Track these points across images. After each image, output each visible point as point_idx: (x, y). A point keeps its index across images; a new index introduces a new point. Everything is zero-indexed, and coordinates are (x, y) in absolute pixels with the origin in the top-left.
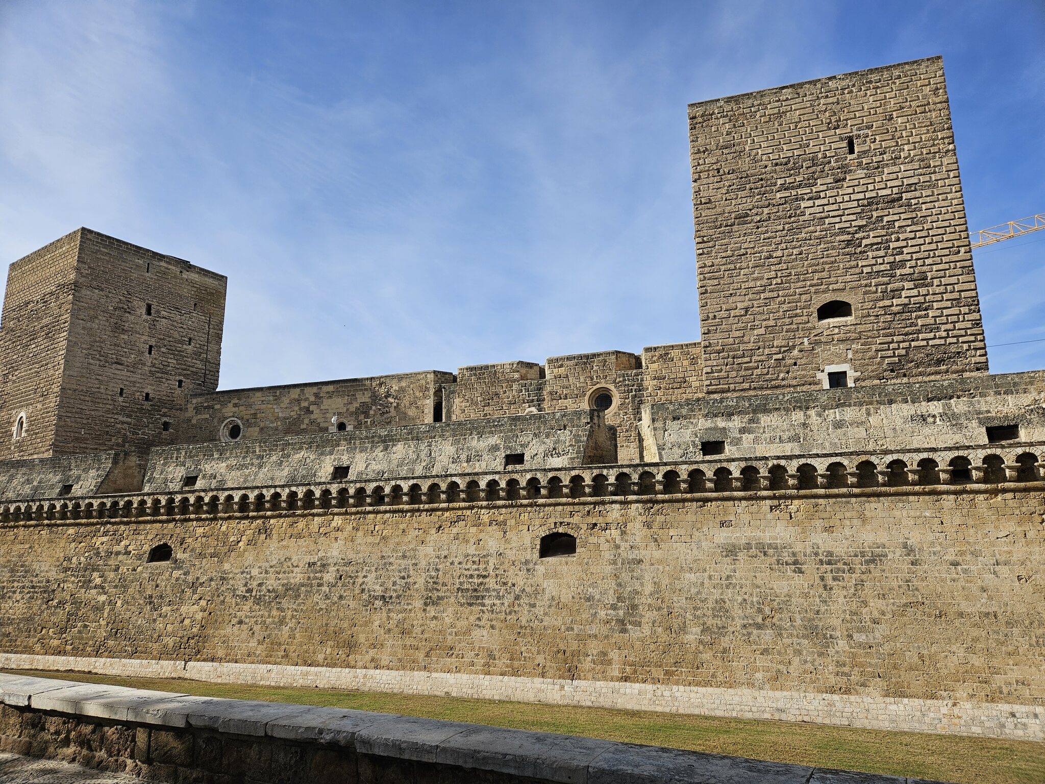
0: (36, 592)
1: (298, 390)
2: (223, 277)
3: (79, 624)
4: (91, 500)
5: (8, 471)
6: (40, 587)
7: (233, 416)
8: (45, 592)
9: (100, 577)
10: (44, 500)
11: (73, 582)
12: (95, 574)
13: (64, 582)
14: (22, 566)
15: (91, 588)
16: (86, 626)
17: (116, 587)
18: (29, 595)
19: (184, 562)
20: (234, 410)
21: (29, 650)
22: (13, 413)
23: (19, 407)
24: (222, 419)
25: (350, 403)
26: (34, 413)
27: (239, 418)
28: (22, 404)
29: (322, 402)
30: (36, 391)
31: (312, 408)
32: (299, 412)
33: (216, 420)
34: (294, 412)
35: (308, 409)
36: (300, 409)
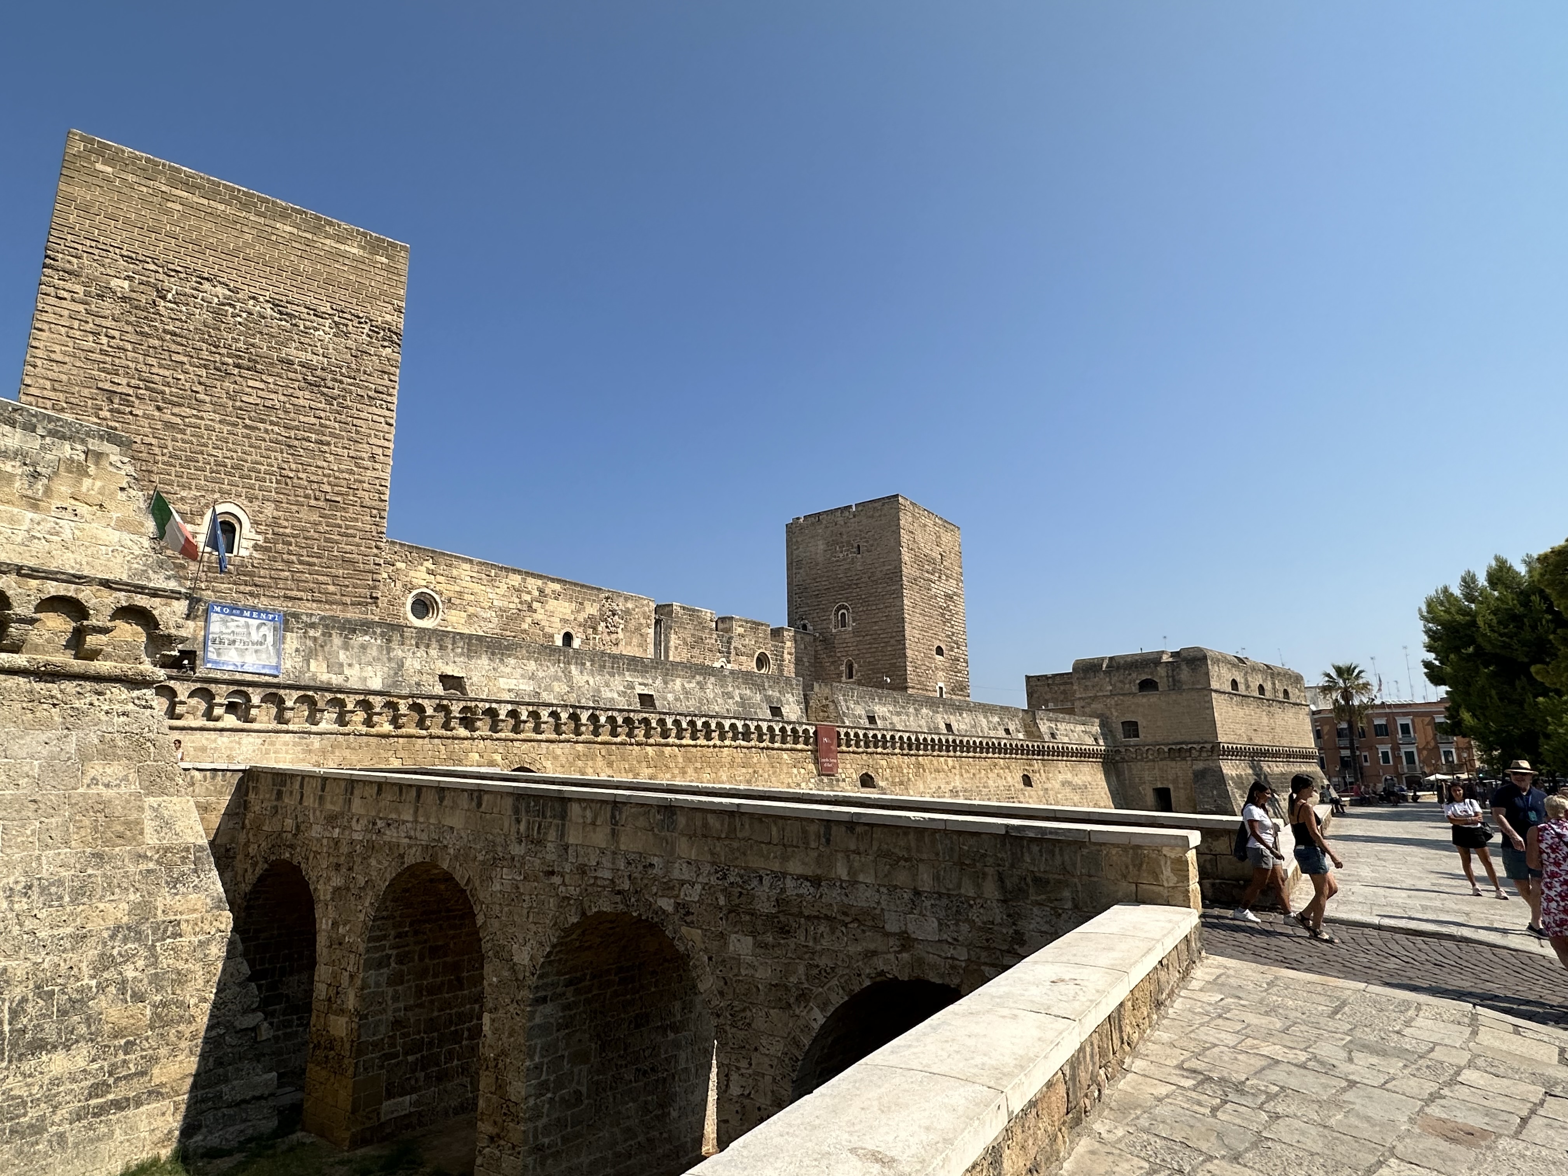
7: (427, 587)
20: (427, 577)
22: (184, 493)
23: (213, 491)
24: (409, 586)
25: (578, 612)
26: (287, 520)
27: (436, 592)
28: (226, 487)
29: (547, 602)
30: (288, 480)
31: (535, 605)
32: (519, 606)
33: (399, 584)
34: (513, 604)
35: (530, 605)
36: (521, 602)
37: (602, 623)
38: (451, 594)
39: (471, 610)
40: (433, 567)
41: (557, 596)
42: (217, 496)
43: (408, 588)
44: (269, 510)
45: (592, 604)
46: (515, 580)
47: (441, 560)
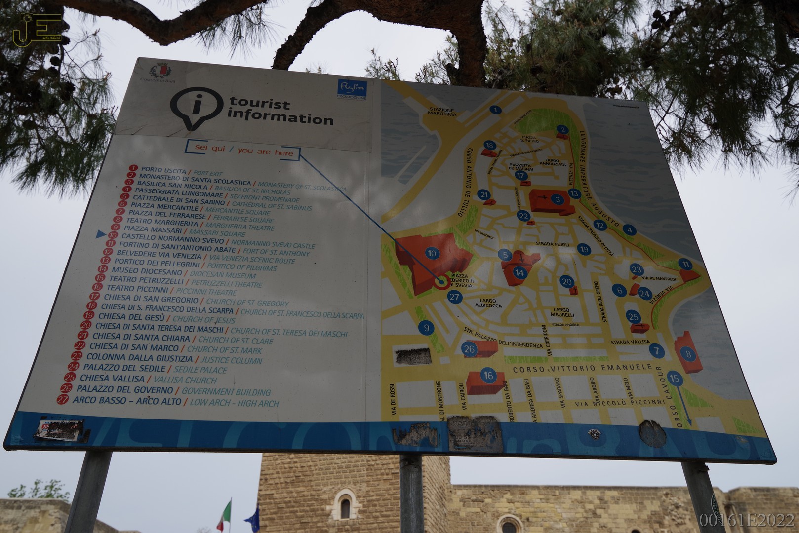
1: (579, 492)
7: (509, 513)
20: (508, 505)
22: (325, 489)
23: (338, 484)
24: (496, 514)
25: (640, 511)
26: (373, 491)
27: (516, 515)
28: (343, 480)
29: (609, 507)
30: (372, 467)
31: (598, 511)
32: (585, 515)
33: (489, 514)
34: (580, 514)
35: (594, 513)
36: (586, 512)
37: (667, 517)
38: (528, 515)
39: (547, 524)
40: (511, 497)
41: (617, 501)
42: (339, 486)
43: (496, 515)
44: (365, 487)
45: (652, 502)
46: (577, 494)
47: (516, 491)
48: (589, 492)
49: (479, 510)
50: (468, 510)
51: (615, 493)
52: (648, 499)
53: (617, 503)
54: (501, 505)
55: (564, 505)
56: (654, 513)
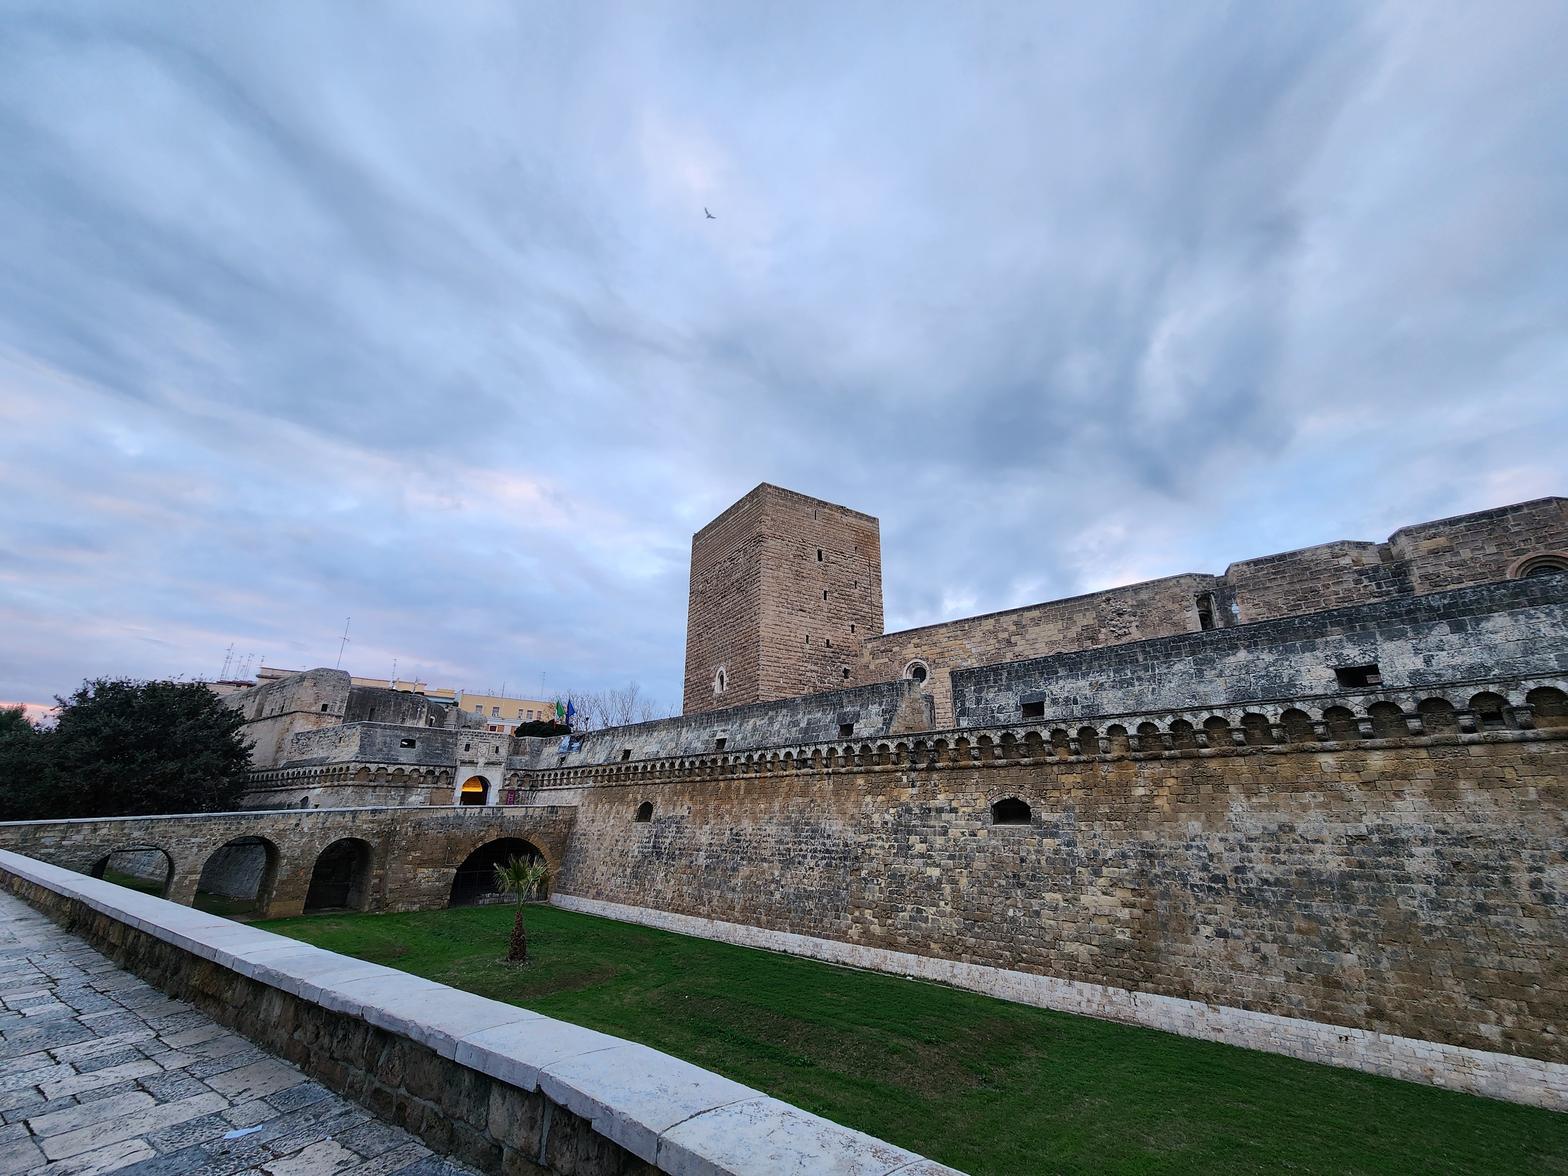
0: (834, 859)
1: (992, 621)
2: (875, 519)
3: (909, 907)
4: (885, 742)
5: (767, 714)
6: (837, 852)
7: (916, 658)
8: (845, 859)
9: (921, 842)
10: (821, 743)
11: (883, 847)
12: (913, 839)
13: (871, 847)
14: (807, 824)
15: (913, 857)
16: (919, 911)
17: (951, 857)
18: (824, 862)
19: (1058, 826)
21: (842, 936)
24: (903, 662)
25: (1067, 628)
27: (921, 659)
29: (1027, 631)
32: (997, 646)
33: (896, 663)
34: (992, 645)
35: (1009, 641)
36: (999, 642)
37: (1103, 630)
38: (935, 657)
39: (953, 664)
40: (919, 641)
41: (1036, 622)
45: (1084, 615)
46: (989, 624)
47: (923, 634)
48: (1003, 619)
49: (887, 660)
50: (877, 661)
51: (1036, 613)
52: (1080, 611)
53: (1038, 625)
54: (908, 651)
55: (973, 640)
56: (1086, 628)
